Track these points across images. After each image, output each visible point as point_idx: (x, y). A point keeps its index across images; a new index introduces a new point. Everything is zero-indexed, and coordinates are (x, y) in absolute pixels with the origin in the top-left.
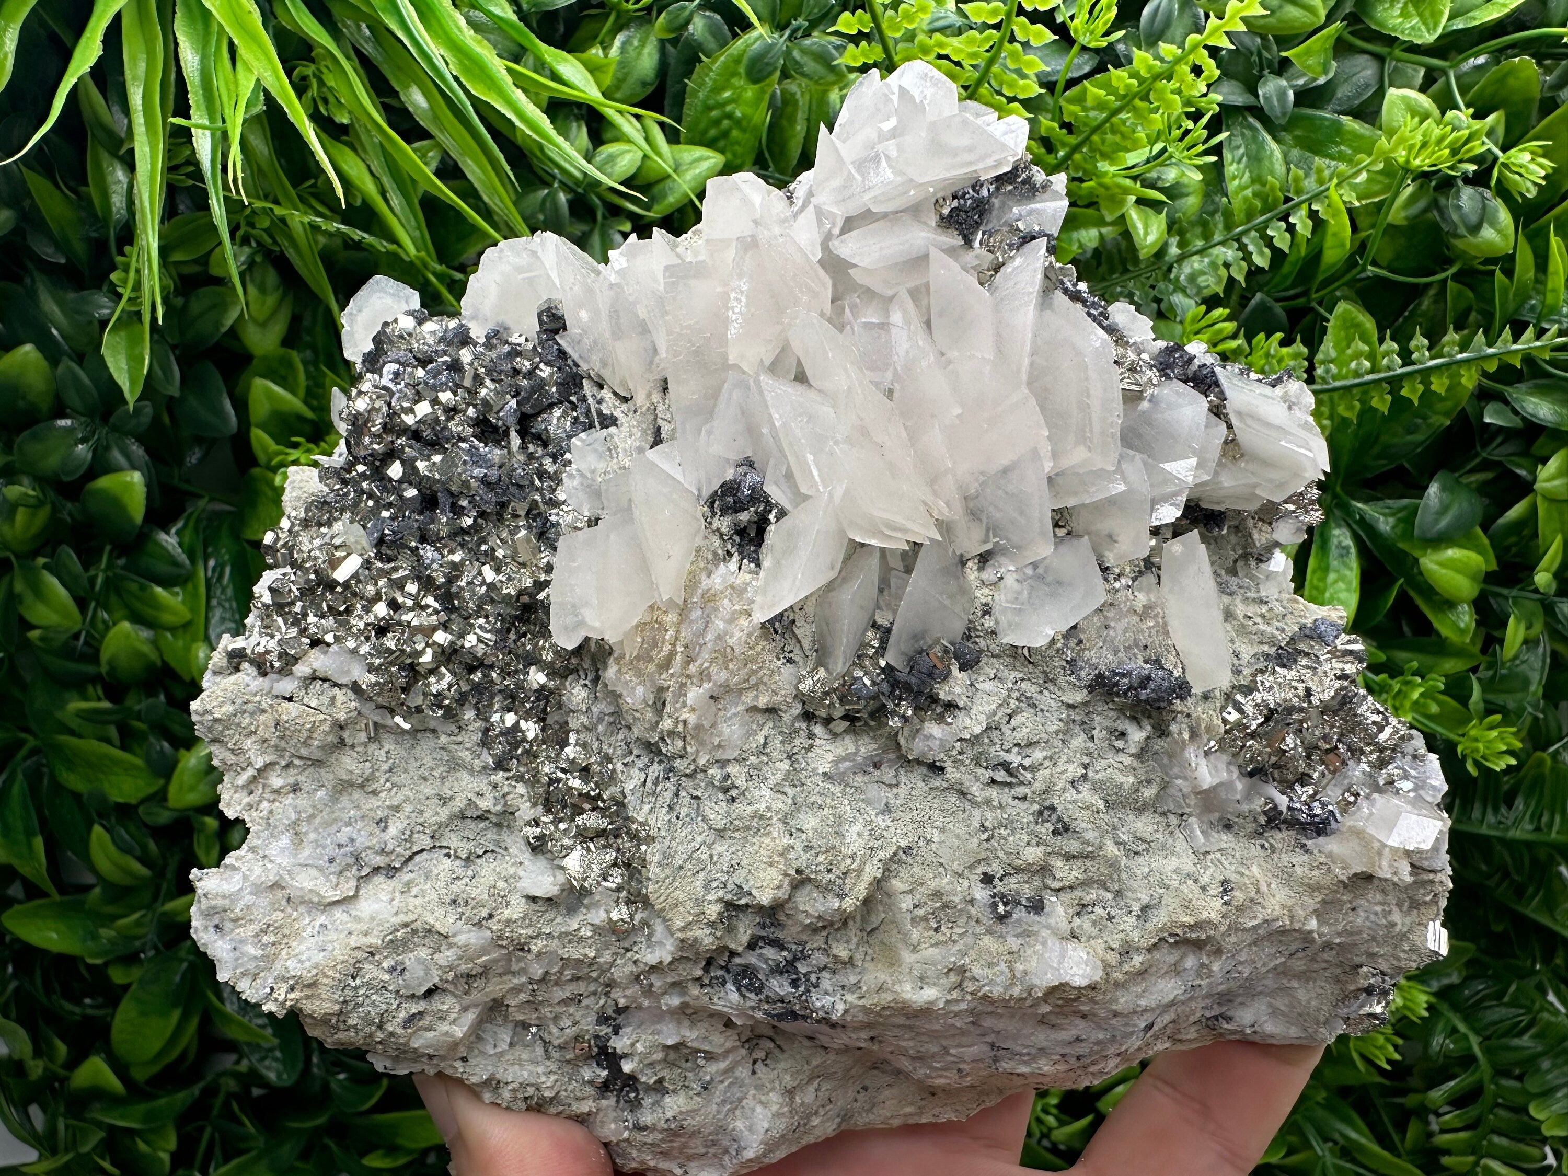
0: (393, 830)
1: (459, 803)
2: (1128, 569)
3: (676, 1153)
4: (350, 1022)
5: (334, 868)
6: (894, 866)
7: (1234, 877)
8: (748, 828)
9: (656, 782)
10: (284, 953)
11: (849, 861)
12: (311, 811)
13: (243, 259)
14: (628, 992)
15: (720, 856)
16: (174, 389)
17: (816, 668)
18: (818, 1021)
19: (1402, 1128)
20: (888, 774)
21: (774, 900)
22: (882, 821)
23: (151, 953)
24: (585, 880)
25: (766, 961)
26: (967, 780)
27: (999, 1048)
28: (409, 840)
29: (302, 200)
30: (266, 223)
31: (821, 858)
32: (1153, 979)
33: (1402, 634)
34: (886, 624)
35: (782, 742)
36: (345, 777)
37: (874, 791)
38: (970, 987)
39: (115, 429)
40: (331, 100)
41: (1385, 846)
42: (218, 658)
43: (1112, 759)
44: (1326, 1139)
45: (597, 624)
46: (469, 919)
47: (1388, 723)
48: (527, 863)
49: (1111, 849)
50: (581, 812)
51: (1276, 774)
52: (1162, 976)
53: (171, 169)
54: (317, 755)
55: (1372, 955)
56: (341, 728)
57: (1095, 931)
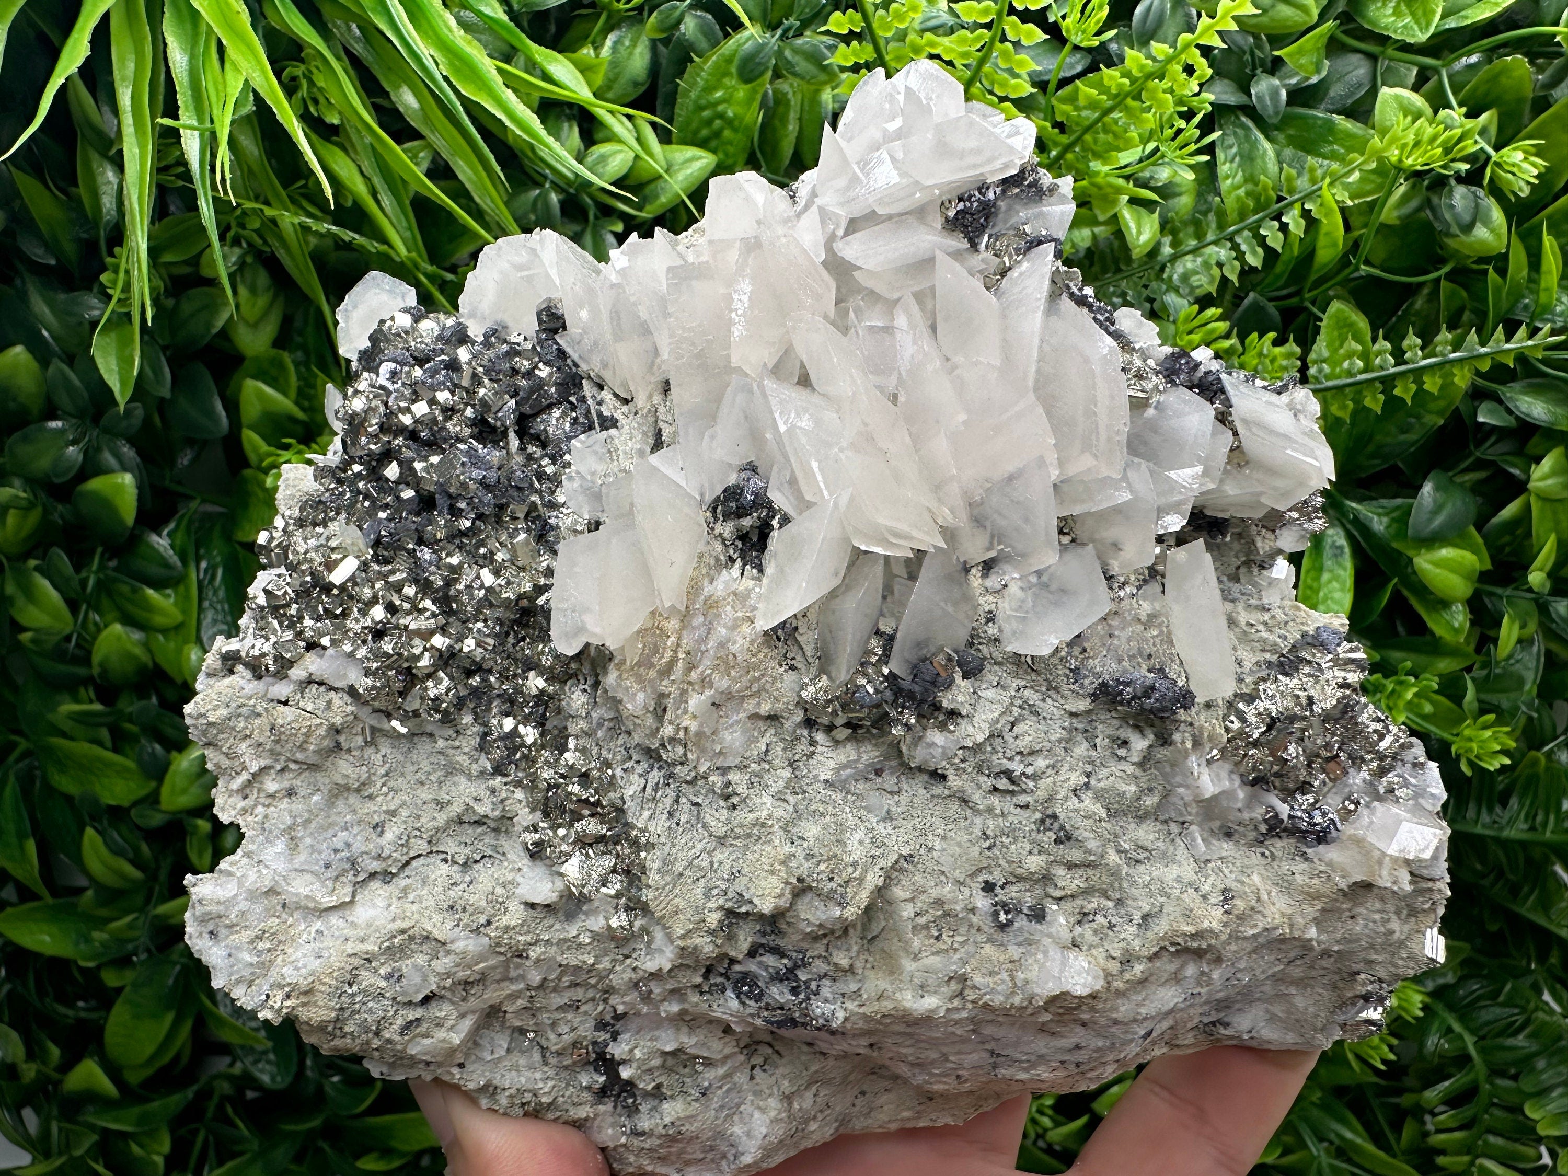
0: (389, 836)
1: (457, 808)
2: (1133, 578)
3: (673, 1158)
4: (347, 1029)
5: (331, 873)
6: (895, 874)
7: (1234, 885)
8: (749, 836)
9: (656, 789)
10: (279, 959)
11: (850, 870)
12: (306, 815)
13: (234, 259)
14: (627, 999)
15: (721, 863)
16: (165, 391)
17: (818, 676)
18: (818, 1029)
19: (1397, 1127)
20: (890, 781)
21: (776, 908)
22: (883, 829)
23: (144, 956)
24: (584, 886)
25: (766, 968)
26: (969, 788)
27: (998, 1055)
28: (406, 845)
29: (293, 201)
30: (257, 224)
31: (822, 867)
32: (1153, 988)
33: (1396, 634)
34: (889, 631)
35: (785, 749)
36: (341, 782)
37: (874, 798)
38: (971, 995)
39: (106, 431)
40: (322, 100)
41: (1384, 854)
42: (211, 660)
43: (1115, 767)
44: (1321, 1139)
45: (598, 630)
46: (467, 925)
47: (1389, 732)
48: (525, 870)
49: (1113, 857)
50: (580, 818)
51: (1277, 783)
52: (1162, 985)
53: (161, 169)
54: (313, 759)
55: (1369, 962)
56: (338, 732)
57: (1095, 940)
